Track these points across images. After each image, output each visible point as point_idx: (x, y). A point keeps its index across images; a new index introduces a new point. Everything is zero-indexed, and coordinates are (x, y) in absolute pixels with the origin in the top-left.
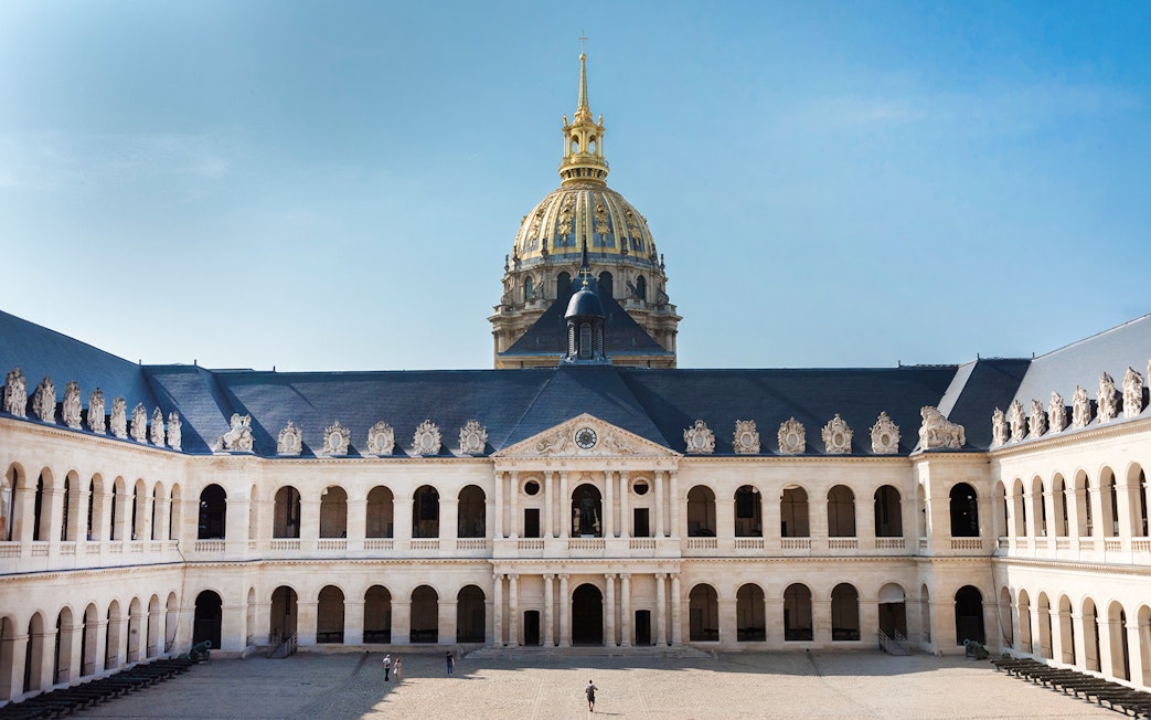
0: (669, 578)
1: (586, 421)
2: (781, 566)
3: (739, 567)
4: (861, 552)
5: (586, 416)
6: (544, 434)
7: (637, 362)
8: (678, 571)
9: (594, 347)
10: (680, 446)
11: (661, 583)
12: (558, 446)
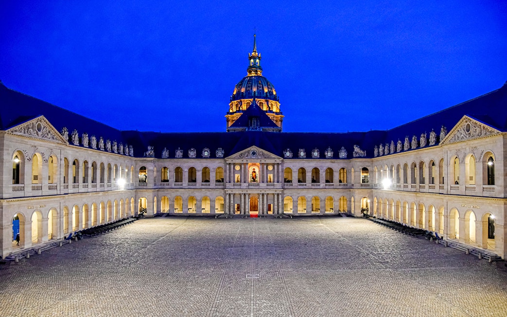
0: (278, 195)
1: (254, 148)
2: (311, 191)
3: (299, 191)
4: (335, 187)
5: (254, 146)
6: (241, 152)
7: (270, 130)
8: (281, 193)
9: (257, 125)
10: (283, 156)
11: (276, 196)
12: (246, 155)
